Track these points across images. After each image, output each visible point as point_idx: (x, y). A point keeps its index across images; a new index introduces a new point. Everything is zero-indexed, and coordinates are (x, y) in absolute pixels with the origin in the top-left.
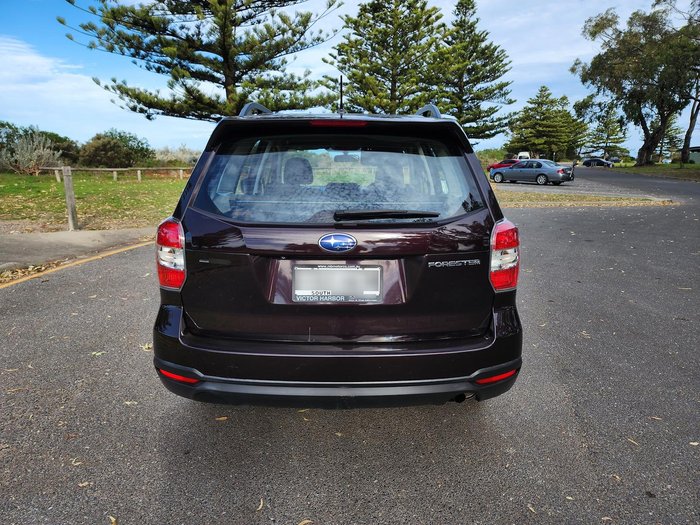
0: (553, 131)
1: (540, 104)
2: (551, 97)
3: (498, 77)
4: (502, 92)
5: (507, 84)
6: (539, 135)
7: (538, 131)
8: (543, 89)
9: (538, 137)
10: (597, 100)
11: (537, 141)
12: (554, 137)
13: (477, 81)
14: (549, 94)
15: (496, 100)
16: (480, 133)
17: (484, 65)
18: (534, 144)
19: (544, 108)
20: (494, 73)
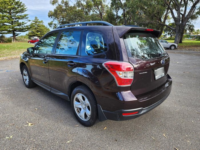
0: (42, 31)
1: (36, 22)
2: (39, 20)
3: (23, 12)
4: (26, 17)
5: (27, 15)
6: (38, 31)
7: (37, 30)
8: (36, 18)
9: (37, 32)
10: (54, 23)
11: (37, 33)
12: (42, 32)
13: (17, 12)
14: (38, 19)
15: (24, 20)
16: (21, 30)
17: (18, 7)
18: (37, 34)
19: (38, 23)
20: (22, 11)
